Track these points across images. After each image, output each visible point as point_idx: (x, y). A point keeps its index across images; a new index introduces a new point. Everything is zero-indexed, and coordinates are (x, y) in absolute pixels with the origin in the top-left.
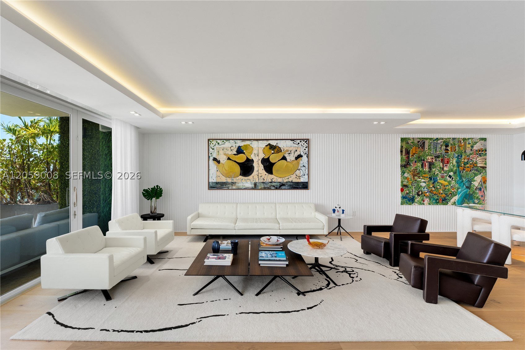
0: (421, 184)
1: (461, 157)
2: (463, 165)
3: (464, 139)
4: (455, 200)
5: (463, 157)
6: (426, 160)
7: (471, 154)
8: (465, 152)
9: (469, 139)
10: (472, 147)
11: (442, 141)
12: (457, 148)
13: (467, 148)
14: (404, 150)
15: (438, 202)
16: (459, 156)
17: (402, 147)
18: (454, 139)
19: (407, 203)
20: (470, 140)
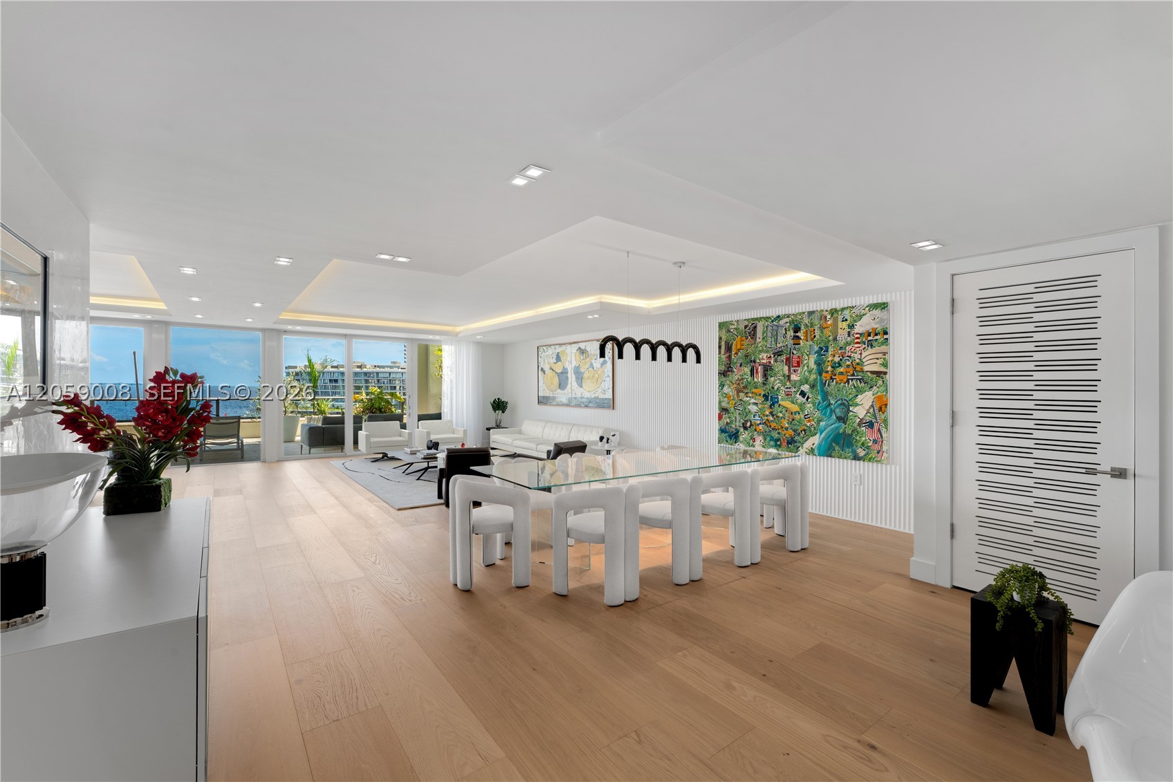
0: (749, 407)
1: (827, 351)
2: (829, 369)
3: (833, 312)
4: (813, 444)
5: (831, 349)
6: (758, 361)
7: (848, 344)
8: (835, 339)
9: (843, 309)
10: (851, 327)
11: (787, 320)
12: (817, 333)
13: (839, 330)
14: (723, 343)
15: (780, 446)
16: (822, 351)
17: (720, 338)
18: (811, 313)
19: (727, 441)
20: (846, 312)
